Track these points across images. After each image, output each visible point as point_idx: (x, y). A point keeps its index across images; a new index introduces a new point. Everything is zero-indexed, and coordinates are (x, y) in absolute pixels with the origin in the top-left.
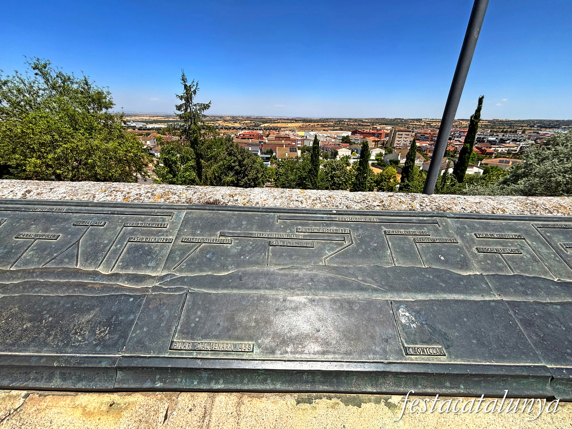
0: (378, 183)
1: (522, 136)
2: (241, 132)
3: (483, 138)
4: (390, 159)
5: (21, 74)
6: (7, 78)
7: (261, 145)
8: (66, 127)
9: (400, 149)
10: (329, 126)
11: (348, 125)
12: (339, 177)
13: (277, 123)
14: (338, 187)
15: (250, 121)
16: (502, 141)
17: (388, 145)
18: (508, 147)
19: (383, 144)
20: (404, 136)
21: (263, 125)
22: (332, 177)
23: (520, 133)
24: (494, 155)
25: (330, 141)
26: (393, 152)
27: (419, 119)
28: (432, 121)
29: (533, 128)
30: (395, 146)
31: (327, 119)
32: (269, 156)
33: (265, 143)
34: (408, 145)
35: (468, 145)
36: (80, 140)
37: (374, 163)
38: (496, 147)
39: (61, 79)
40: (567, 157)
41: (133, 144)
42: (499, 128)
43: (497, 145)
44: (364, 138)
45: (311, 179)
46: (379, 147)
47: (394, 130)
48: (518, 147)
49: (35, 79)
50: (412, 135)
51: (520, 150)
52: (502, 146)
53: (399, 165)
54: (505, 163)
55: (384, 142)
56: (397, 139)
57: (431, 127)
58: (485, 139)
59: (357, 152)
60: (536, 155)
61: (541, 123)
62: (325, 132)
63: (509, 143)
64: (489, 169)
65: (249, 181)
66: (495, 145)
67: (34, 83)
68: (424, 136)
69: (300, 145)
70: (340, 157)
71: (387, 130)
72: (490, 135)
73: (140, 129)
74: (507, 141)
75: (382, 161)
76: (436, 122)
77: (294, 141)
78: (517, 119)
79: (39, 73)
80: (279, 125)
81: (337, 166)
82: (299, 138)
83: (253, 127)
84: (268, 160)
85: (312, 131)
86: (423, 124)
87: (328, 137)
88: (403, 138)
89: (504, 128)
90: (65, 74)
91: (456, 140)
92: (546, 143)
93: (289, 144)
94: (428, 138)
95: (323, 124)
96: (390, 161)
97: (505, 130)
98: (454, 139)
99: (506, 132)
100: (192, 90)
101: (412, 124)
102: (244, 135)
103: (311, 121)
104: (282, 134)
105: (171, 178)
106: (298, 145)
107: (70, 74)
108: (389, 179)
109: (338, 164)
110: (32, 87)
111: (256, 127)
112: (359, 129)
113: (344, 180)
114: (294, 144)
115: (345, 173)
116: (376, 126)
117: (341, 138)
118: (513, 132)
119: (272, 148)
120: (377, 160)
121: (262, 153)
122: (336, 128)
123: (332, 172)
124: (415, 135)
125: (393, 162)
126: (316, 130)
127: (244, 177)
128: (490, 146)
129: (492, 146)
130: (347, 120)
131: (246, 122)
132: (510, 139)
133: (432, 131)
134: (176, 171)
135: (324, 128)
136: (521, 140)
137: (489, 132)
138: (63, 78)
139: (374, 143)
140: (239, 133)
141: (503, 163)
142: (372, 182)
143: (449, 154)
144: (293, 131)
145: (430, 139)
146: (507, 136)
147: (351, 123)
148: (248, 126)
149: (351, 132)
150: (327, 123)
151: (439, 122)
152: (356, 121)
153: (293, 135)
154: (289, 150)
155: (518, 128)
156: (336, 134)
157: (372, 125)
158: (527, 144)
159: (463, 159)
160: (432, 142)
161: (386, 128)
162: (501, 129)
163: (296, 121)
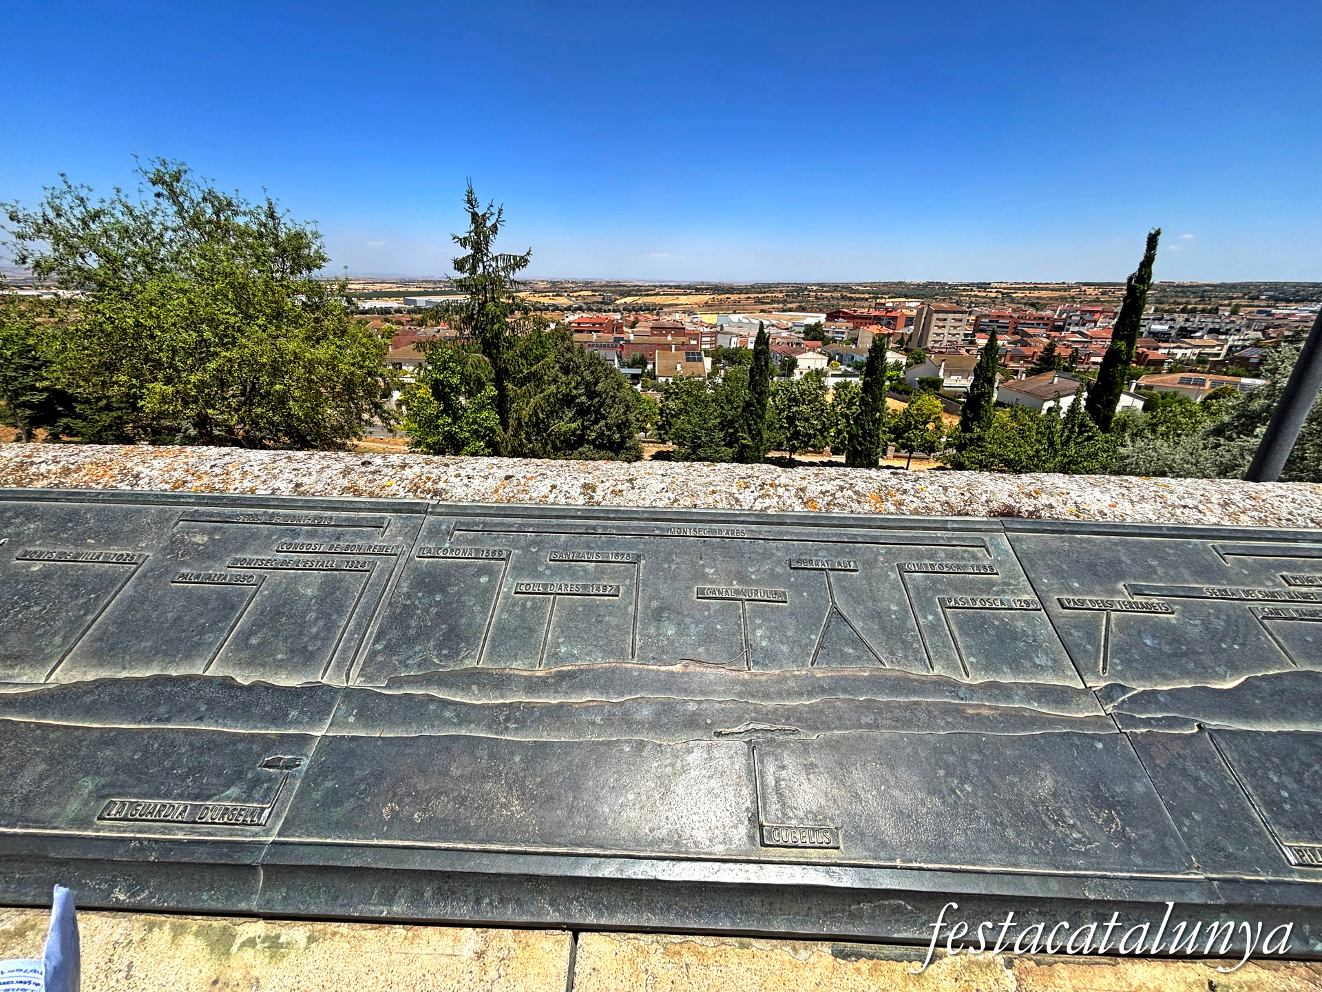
0: (898, 432)
1: (1233, 322)
2: (572, 317)
4: (921, 377)
5: (127, 196)
6: (100, 204)
7: (620, 345)
8: (227, 313)
9: (942, 353)
10: (773, 302)
11: (816, 298)
12: (807, 420)
13: (654, 295)
14: (804, 442)
15: (593, 291)
16: (1185, 333)
17: (913, 345)
18: (1198, 347)
19: (901, 342)
20: (950, 323)
21: (622, 301)
22: (791, 420)
23: (1227, 314)
24: (1166, 366)
25: (778, 335)
26: (927, 360)
27: (984, 283)
28: (1015, 289)
29: (1256, 303)
30: (929, 345)
31: (769, 286)
32: (638, 371)
33: (628, 341)
34: (961, 343)
35: (1123, 345)
36: (260, 342)
38: (1170, 348)
39: (213, 206)
41: (367, 349)
42: (1174, 303)
43: (1173, 342)
44: (856, 328)
45: (749, 426)
46: (892, 350)
47: (926, 309)
48: (1222, 346)
49: (155, 205)
50: (968, 321)
51: (1227, 354)
52: (1184, 345)
53: (941, 392)
54: (1193, 384)
55: (902, 338)
56: (933, 330)
57: (1013, 301)
59: (840, 361)
61: (1276, 289)
62: (766, 314)
63: (1201, 337)
64: (1157, 400)
65: (609, 429)
66: (1167, 341)
67: (154, 214)
68: (997, 322)
69: (708, 346)
70: (801, 373)
71: (910, 308)
72: (1154, 320)
74: (1196, 332)
75: (899, 380)
76: (1024, 289)
77: (696, 336)
78: (1218, 282)
79: (165, 193)
80: (658, 300)
81: (802, 394)
82: (706, 330)
83: (600, 306)
84: (636, 381)
85: (735, 312)
86: (993, 295)
87: (773, 325)
88: (947, 328)
89: (1187, 303)
90: (220, 195)
91: (1073, 332)
92: (1293, 336)
93: (683, 344)
94: (1007, 327)
95: (760, 296)
96: (922, 382)
97: (1189, 307)
98: (1068, 330)
99: (1193, 311)
100: (489, 224)
101: (967, 295)
102: (579, 324)
103: (731, 290)
104: (666, 320)
106: (703, 347)
107: (230, 194)
108: (925, 423)
109: (804, 390)
110: (149, 223)
111: (605, 304)
112: (844, 306)
113: (819, 427)
114: (695, 342)
115: (822, 410)
116: (882, 301)
117: (802, 329)
118: (1210, 312)
119: (644, 352)
121: (623, 365)
122: (790, 306)
123: (790, 407)
124: (976, 320)
125: (928, 383)
126: (744, 311)
127: (596, 422)
128: (1155, 345)
129: (1161, 344)
130: (815, 288)
131: (582, 293)
132: (1202, 329)
133: (1014, 311)
135: (763, 307)
136: (1230, 330)
137: (1151, 311)
138: (216, 203)
140: (567, 320)
141: (1189, 384)
143: (1059, 365)
144: (691, 313)
145: (1010, 330)
146: (1197, 320)
147: (825, 294)
148: (586, 304)
149: (825, 316)
150: (770, 295)
151: (1030, 289)
152: (835, 290)
153: (692, 322)
154: (684, 356)
155: (1220, 302)
156: (789, 320)
157: (873, 298)
158: (1244, 340)
159: (1111, 376)
160: (1018, 337)
161: (907, 305)
162: (1181, 304)
163: (698, 290)
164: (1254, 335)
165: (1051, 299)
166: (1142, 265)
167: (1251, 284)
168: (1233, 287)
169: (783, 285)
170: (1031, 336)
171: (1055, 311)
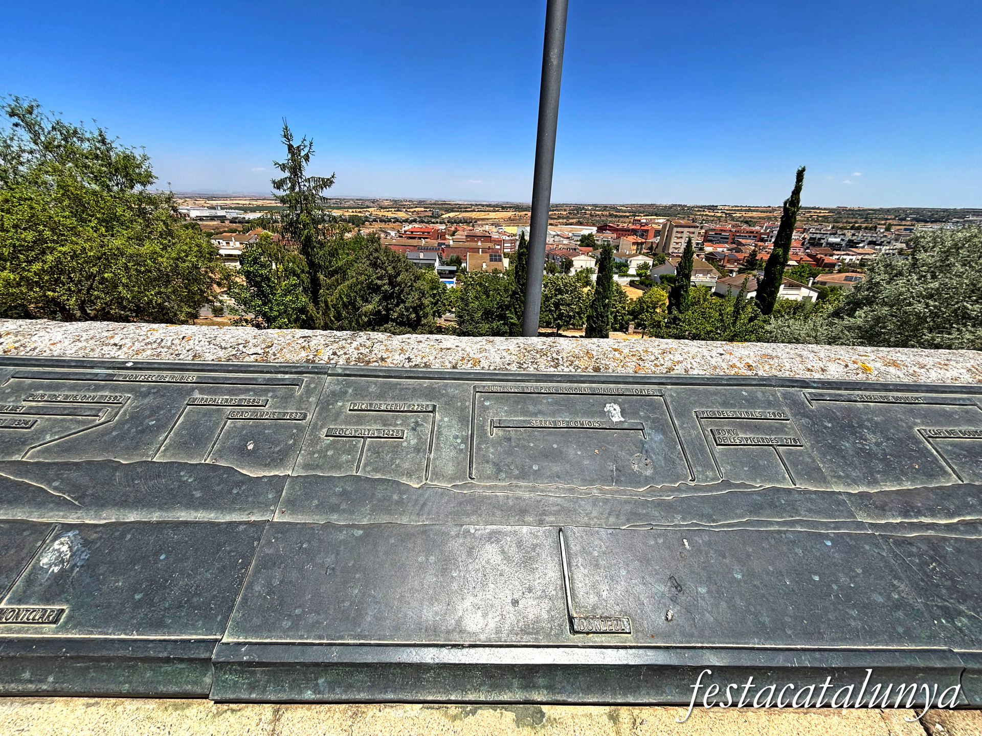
0: (634, 314)
1: (886, 236)
2: (408, 227)
3: (820, 239)
4: (661, 274)
7: (441, 249)
9: (679, 256)
10: (559, 218)
11: (591, 215)
12: (569, 305)
13: (471, 211)
14: (566, 321)
15: (425, 208)
16: (852, 244)
17: (659, 251)
18: (861, 254)
19: (651, 249)
20: (686, 235)
21: (447, 215)
22: (557, 305)
23: (882, 231)
24: (837, 268)
25: (560, 242)
26: (666, 262)
27: (713, 206)
28: (735, 210)
29: (904, 223)
30: (670, 251)
32: (454, 268)
33: (448, 246)
35: (780, 251)
36: (89, 240)
37: (634, 281)
38: (841, 255)
39: (61, 134)
40: (932, 272)
41: (190, 247)
42: (847, 222)
43: (843, 251)
44: (618, 238)
45: (515, 309)
46: (643, 254)
47: (669, 224)
48: (877, 254)
49: (12, 132)
50: (699, 233)
52: (851, 253)
54: (854, 281)
55: (652, 246)
56: (674, 240)
57: (733, 219)
58: (822, 241)
60: (886, 268)
61: (918, 214)
62: (553, 227)
63: (863, 247)
64: (827, 292)
65: (407, 310)
66: (839, 250)
67: (12, 139)
68: (720, 234)
69: (509, 250)
70: (575, 271)
71: (658, 224)
72: (830, 234)
73: (233, 221)
74: (859, 243)
75: (647, 277)
76: (741, 210)
77: (499, 242)
78: (878, 207)
79: (21, 123)
80: (474, 215)
81: (565, 285)
82: (507, 238)
83: (430, 219)
84: (452, 276)
86: (719, 215)
87: (558, 235)
88: (683, 239)
89: (856, 222)
90: (67, 125)
93: (489, 248)
94: (727, 238)
96: (662, 278)
97: (857, 225)
98: (770, 241)
99: (859, 228)
100: (303, 153)
101: (700, 215)
102: (412, 232)
104: (478, 230)
105: (259, 306)
106: (505, 250)
107: (76, 125)
108: (654, 308)
109: (566, 283)
110: (8, 147)
111: (434, 218)
112: (611, 222)
113: (577, 310)
114: (499, 247)
115: (580, 298)
116: (639, 218)
117: (579, 238)
118: (871, 229)
119: (459, 254)
120: (639, 275)
121: (442, 263)
122: (571, 221)
123: (556, 295)
124: (705, 233)
125: (666, 279)
127: (397, 305)
128: (831, 252)
129: (835, 252)
130: (590, 208)
131: (416, 209)
132: (864, 241)
133: (733, 226)
134: (269, 294)
135: (552, 222)
136: (883, 242)
137: (830, 228)
138: (64, 132)
139: (635, 247)
140: (404, 229)
141: (851, 281)
142: (624, 314)
144: (497, 225)
145: (730, 241)
146: (860, 235)
147: (597, 213)
148: (420, 217)
149: (596, 228)
150: (557, 213)
151: (746, 211)
152: (605, 210)
153: (498, 232)
154: (489, 258)
155: (879, 222)
156: (570, 231)
157: (633, 216)
158: (892, 249)
159: (772, 274)
160: (735, 246)
161: (656, 221)
162: (850, 223)
163: (504, 208)
164: (899, 245)
165: (760, 218)
166: (793, 193)
167: (901, 209)
168: (888, 211)
169: (567, 205)
170: (744, 245)
171: (762, 227)
